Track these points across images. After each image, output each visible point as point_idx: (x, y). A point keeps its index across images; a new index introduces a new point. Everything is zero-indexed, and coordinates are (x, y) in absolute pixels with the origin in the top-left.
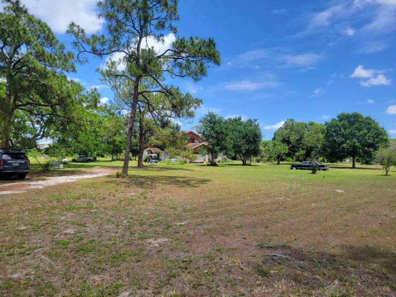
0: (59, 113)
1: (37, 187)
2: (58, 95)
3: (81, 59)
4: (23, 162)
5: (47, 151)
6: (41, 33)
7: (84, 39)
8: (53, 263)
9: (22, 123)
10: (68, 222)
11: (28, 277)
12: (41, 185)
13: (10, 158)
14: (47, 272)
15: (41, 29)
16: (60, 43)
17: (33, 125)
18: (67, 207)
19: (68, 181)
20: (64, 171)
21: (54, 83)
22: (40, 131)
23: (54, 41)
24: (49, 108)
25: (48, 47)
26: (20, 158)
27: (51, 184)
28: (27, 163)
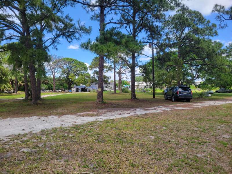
0: (207, 63)
1: (198, 107)
2: (207, 52)
3: (222, 26)
4: (189, 92)
5: (200, 86)
6: (196, 18)
7: (224, 12)
8: (220, 154)
9: (186, 71)
10: (223, 131)
11: (206, 158)
12: (200, 105)
13: (182, 90)
14: (217, 159)
15: (196, 16)
16: (207, 20)
17: (192, 72)
18: (219, 120)
19: (216, 104)
20: (212, 98)
21: (204, 45)
22: (196, 75)
23: (203, 20)
24: (201, 61)
25: (200, 24)
26: (187, 90)
27: (206, 106)
28: (191, 93)
